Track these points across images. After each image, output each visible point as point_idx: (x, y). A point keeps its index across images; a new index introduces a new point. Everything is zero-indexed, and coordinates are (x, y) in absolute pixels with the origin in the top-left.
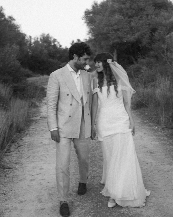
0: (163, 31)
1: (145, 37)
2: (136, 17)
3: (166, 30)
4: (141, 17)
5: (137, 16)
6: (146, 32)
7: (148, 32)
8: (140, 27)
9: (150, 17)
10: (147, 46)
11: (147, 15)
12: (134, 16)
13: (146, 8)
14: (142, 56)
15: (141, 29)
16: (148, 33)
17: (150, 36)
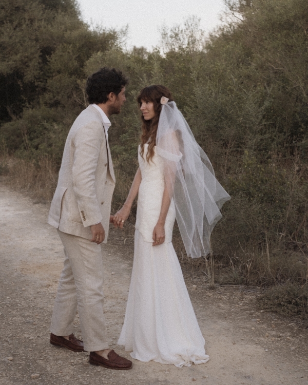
0: (67, 53)
1: (31, 64)
2: (9, 25)
3: (73, 51)
4: (20, 25)
5: (11, 22)
6: (32, 54)
7: (37, 55)
8: (19, 45)
9: (36, 24)
10: (36, 84)
11: (32, 21)
12: (5, 21)
13: (29, 6)
14: (29, 104)
15: (22, 48)
16: (35, 58)
17: (39, 63)
